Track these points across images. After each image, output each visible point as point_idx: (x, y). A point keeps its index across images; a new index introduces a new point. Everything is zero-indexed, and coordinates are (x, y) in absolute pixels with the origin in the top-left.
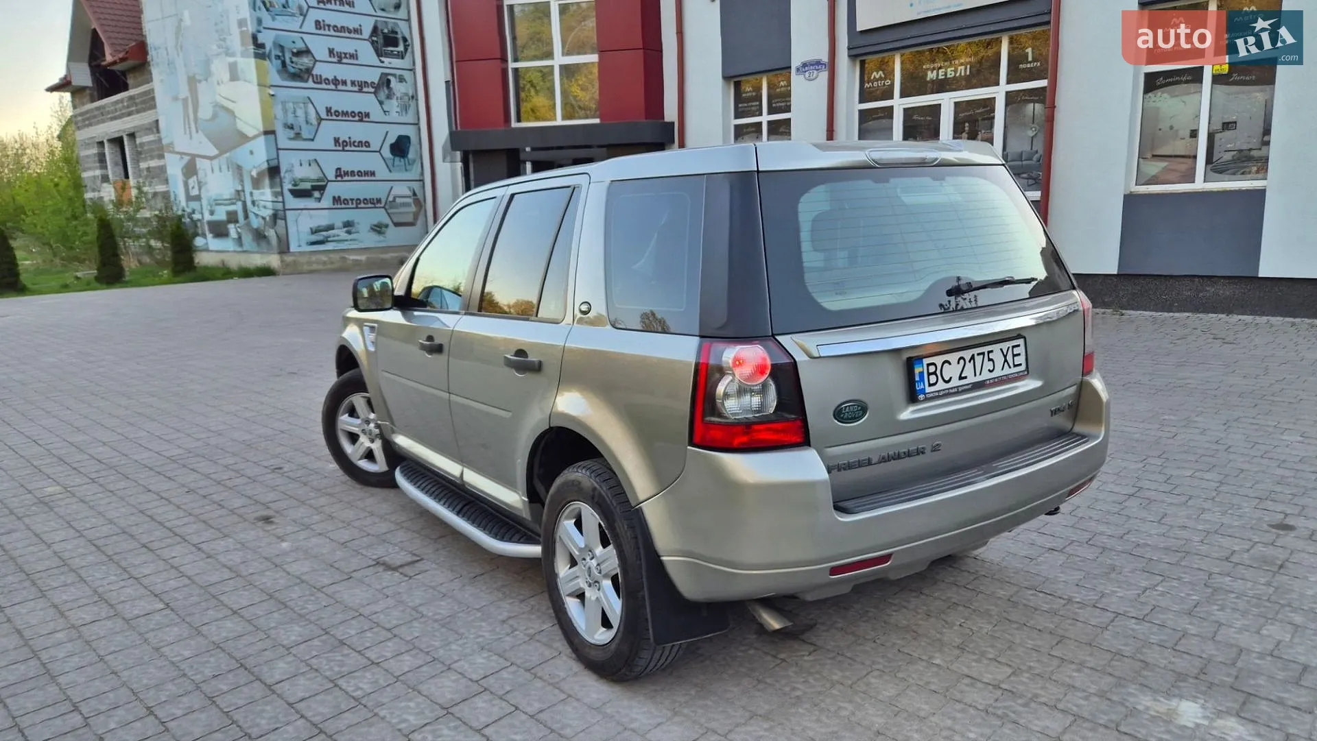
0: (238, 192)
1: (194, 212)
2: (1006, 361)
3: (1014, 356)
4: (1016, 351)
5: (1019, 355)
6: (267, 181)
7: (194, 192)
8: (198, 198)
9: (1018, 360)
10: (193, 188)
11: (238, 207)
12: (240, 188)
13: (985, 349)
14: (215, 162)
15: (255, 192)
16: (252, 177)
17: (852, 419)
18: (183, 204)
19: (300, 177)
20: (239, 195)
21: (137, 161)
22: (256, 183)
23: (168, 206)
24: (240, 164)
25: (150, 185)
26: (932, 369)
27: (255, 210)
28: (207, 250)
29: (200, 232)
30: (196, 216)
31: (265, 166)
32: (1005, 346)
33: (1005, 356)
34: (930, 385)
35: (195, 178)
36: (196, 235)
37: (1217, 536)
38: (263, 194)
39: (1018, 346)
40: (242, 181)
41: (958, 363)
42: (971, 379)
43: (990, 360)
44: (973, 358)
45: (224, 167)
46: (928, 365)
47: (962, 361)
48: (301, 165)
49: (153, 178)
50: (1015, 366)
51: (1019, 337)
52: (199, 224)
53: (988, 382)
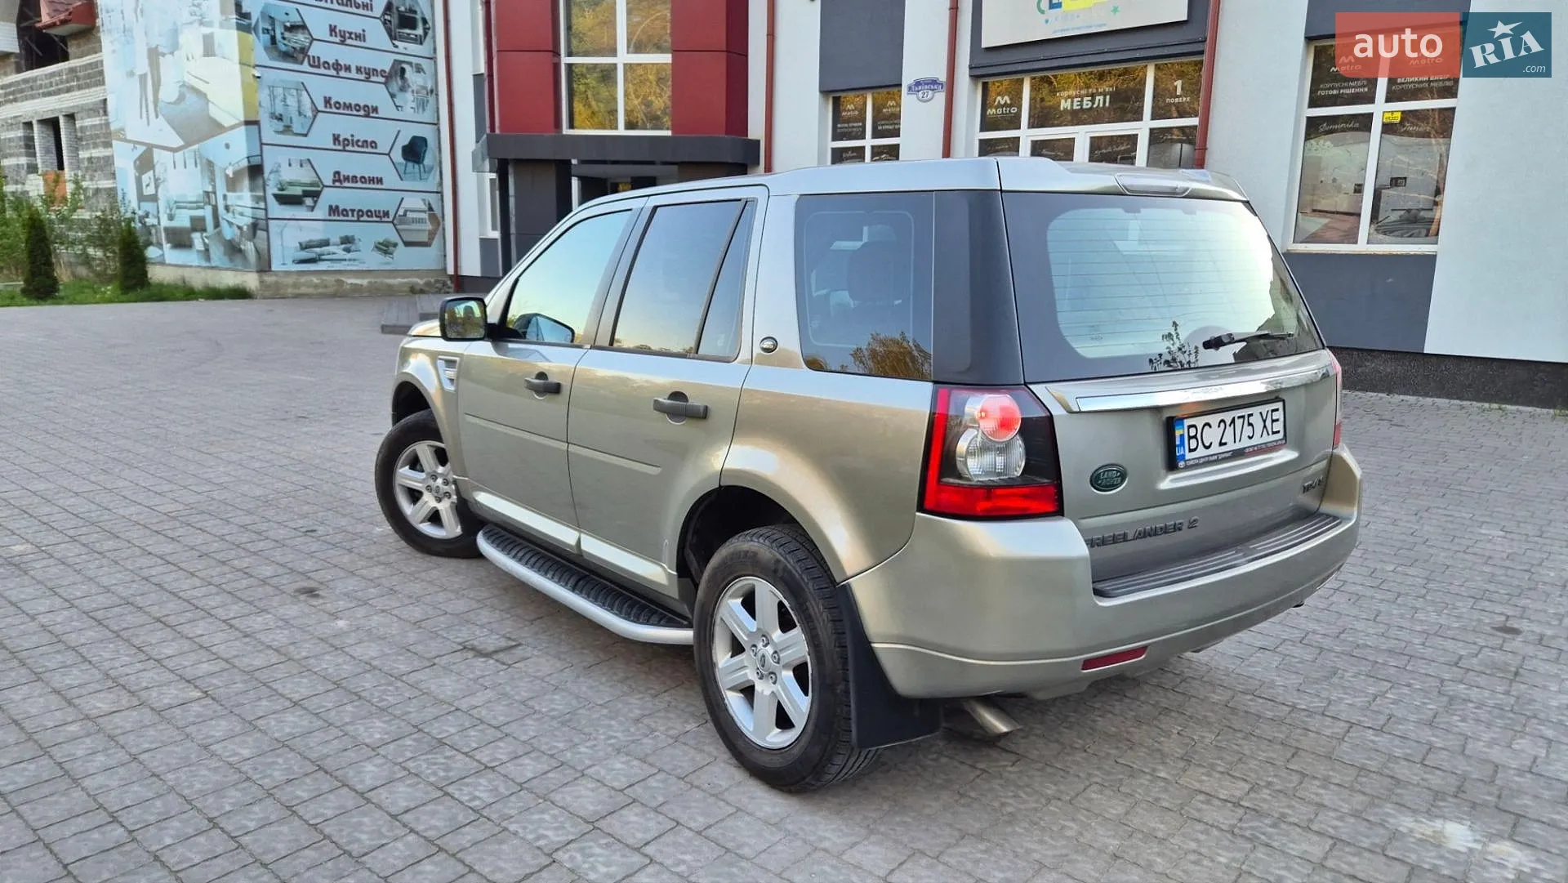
0: (206, 193)
1: (147, 215)
2: (1265, 426)
3: (1273, 421)
4: (1275, 416)
5: (1277, 420)
6: (246, 183)
7: (149, 191)
8: (153, 199)
9: (1277, 427)
10: (148, 185)
11: (206, 213)
12: (210, 189)
13: (1246, 412)
14: (179, 155)
15: (230, 195)
16: (226, 176)
17: (1109, 486)
18: (134, 204)
19: (288, 179)
20: (208, 197)
21: (75, 150)
22: (232, 185)
24: (212, 159)
25: (92, 180)
26: (1193, 432)
27: (228, 217)
28: (162, 263)
29: (154, 241)
30: (150, 220)
31: (244, 164)
32: (1263, 409)
33: (1264, 421)
34: (1191, 451)
35: (150, 174)
36: (149, 243)
38: (240, 197)
39: (1277, 410)
41: (1218, 426)
42: (1231, 445)
43: (1250, 424)
44: (1233, 421)
45: (191, 162)
46: (1190, 427)
47: (1222, 424)
48: (289, 165)
49: (96, 171)
50: (1274, 433)
51: (1277, 399)
52: (153, 231)
53: (1248, 450)
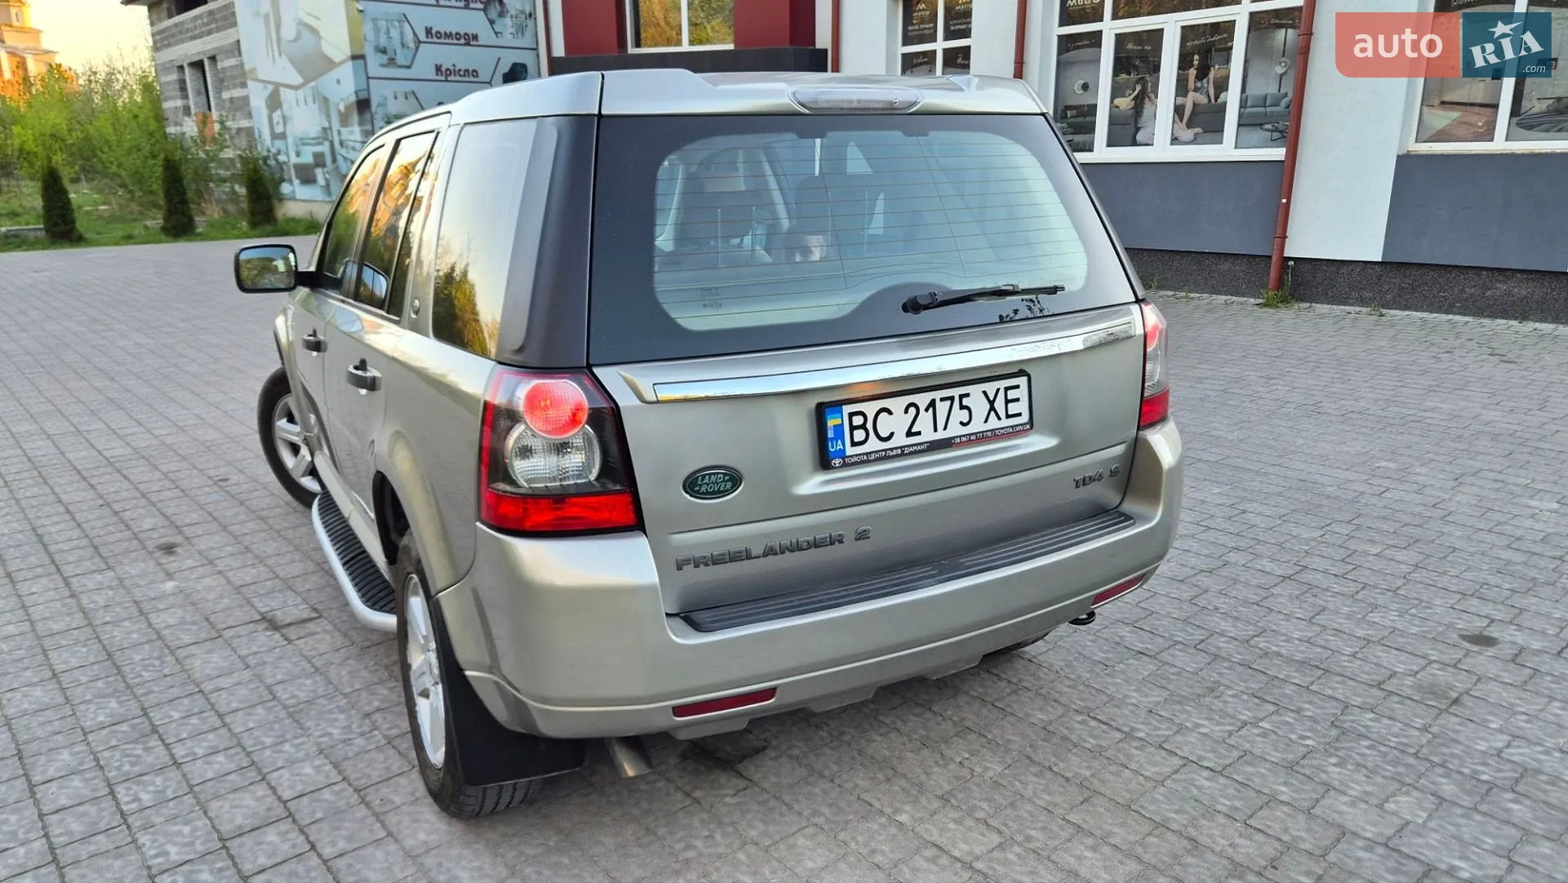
0: (325, 129)
1: (279, 152)
2: (992, 408)
3: (1007, 401)
4: (1012, 394)
5: (1017, 400)
6: (355, 117)
7: (279, 129)
8: (283, 136)
9: (1013, 408)
10: (278, 123)
11: (325, 148)
12: (326, 125)
13: (956, 392)
14: (300, 92)
15: (342, 129)
16: (339, 111)
17: (714, 493)
18: (268, 142)
19: (394, 113)
20: (326, 133)
21: (219, 91)
22: (344, 120)
23: (252, 145)
24: (326, 96)
25: (234, 120)
26: (858, 421)
27: (343, 152)
28: (294, 199)
29: (286, 177)
30: (282, 158)
31: (353, 98)
32: (991, 388)
33: (992, 403)
34: (854, 444)
35: (279, 112)
36: (282, 180)
37: (1380, 648)
38: (351, 133)
39: (1017, 387)
40: (328, 116)
41: (906, 411)
42: (928, 435)
43: (962, 407)
44: (932, 404)
45: (310, 99)
46: (851, 415)
47: (912, 410)
48: (396, 98)
49: (236, 110)
50: (1008, 416)
51: (1021, 373)
52: (285, 167)
53: (958, 440)
